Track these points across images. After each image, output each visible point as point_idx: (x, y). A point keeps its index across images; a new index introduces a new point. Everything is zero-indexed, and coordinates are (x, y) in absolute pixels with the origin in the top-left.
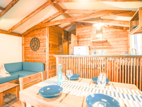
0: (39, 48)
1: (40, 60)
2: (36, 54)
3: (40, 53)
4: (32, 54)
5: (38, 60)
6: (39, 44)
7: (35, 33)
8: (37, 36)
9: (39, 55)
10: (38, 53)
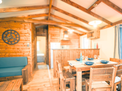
0: (19, 42)
1: (20, 54)
2: (13, 49)
3: (21, 47)
4: (6, 48)
5: (17, 54)
6: (19, 38)
7: (12, 25)
8: (16, 29)
9: (18, 49)
10: (18, 47)
